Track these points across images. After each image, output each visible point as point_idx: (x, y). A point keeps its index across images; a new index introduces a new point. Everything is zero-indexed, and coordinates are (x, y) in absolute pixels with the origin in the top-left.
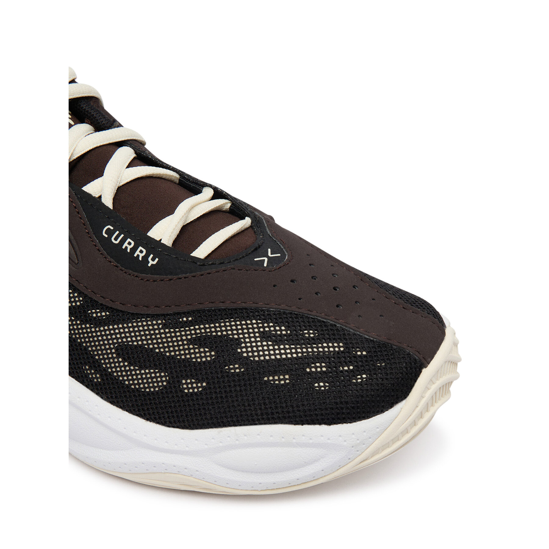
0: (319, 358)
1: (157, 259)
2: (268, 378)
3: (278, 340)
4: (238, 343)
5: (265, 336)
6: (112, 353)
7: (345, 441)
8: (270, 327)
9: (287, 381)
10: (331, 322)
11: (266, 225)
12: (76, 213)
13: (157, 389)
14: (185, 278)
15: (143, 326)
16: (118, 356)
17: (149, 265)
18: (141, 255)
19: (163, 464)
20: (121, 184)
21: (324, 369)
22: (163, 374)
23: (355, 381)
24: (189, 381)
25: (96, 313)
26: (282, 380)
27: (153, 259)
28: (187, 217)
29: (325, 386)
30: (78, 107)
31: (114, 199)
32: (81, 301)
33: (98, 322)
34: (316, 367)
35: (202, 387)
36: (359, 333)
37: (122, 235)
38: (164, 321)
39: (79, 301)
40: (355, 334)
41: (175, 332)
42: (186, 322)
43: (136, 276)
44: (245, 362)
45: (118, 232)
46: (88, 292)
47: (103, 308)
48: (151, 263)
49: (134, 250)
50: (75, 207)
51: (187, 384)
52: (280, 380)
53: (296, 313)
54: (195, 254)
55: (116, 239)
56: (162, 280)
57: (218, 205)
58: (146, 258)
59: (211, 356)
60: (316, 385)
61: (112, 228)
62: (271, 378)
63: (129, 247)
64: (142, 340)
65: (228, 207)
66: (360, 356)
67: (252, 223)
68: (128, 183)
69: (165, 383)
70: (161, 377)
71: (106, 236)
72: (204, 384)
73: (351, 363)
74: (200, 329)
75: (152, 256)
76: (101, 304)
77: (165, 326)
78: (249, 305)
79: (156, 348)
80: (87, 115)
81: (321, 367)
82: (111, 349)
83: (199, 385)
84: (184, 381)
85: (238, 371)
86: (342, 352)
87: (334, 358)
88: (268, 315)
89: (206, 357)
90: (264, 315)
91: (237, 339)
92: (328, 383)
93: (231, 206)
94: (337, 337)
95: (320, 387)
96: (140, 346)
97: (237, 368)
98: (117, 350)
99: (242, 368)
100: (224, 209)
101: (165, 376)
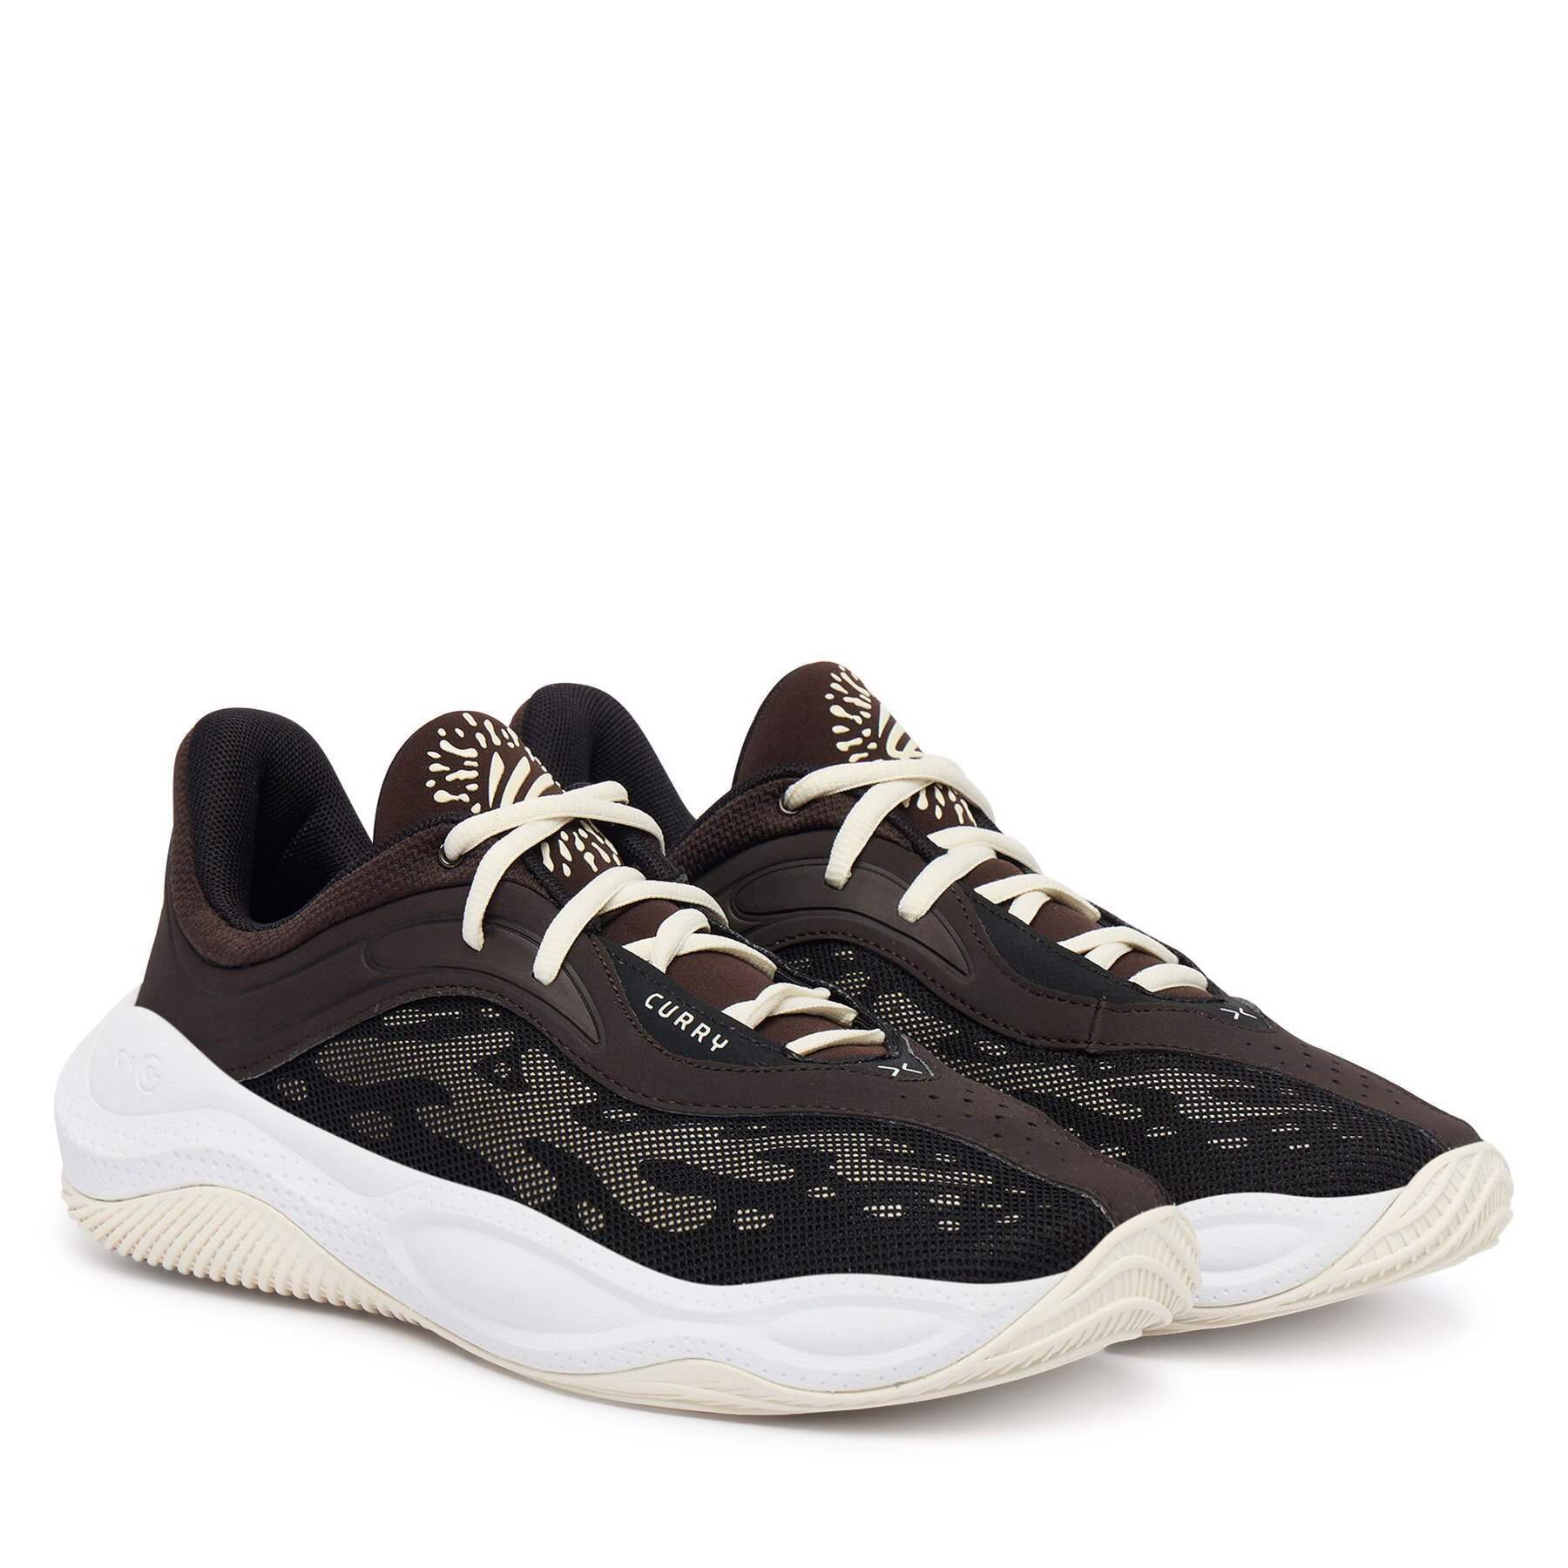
0: (952, 1189)
1: (726, 1042)
2: (870, 1208)
3: (892, 1159)
4: (832, 1158)
5: (873, 1153)
6: (631, 1173)
7: (973, 1304)
8: (885, 1143)
9: (899, 1214)
10: (980, 1149)
11: (908, 1045)
12: (606, 975)
13: (695, 1227)
14: (765, 1071)
15: (689, 1133)
16: (642, 1175)
17: (713, 1049)
18: (702, 1035)
19: (687, 1338)
20: (682, 952)
21: (957, 1203)
22: (708, 1202)
23: (1000, 1222)
24: (748, 1211)
25: (616, 1114)
26: (890, 1211)
27: (720, 1042)
28: (777, 1006)
29: (954, 1226)
30: (624, 844)
31: (668, 968)
32: (595, 1097)
33: (616, 1127)
34: (945, 1199)
35: (767, 1220)
36: (1020, 1168)
37: (677, 1007)
38: (722, 1128)
39: (592, 1097)
40: (1013, 1170)
41: (737, 1143)
42: (756, 1131)
43: (690, 1063)
44: (837, 1183)
45: (670, 1003)
46: (610, 1085)
47: (629, 1106)
48: (716, 1045)
49: (691, 1027)
50: (605, 968)
51: (744, 1216)
52: (887, 1211)
53: (927, 1130)
54: (791, 1046)
55: (665, 1012)
56: (730, 1070)
57: (825, 1006)
58: (708, 1040)
59: (788, 1174)
60: (942, 1223)
61: (661, 997)
62: (874, 1208)
63: (685, 1023)
64: (683, 1153)
65: (851, 1019)
66: (1015, 1195)
67: (885, 1040)
68: (692, 953)
69: (709, 1216)
70: (705, 1206)
71: (651, 1007)
72: (771, 1216)
73: (999, 1201)
74: (778, 1141)
75: (719, 1036)
76: (627, 1102)
77: (723, 1135)
78: (860, 1112)
79: (704, 1165)
80: (637, 858)
81: (953, 1200)
82: (631, 1166)
83: (763, 1217)
84: (740, 1212)
85: (825, 1195)
86: (990, 1186)
87: (975, 1191)
88: (885, 1129)
89: (780, 1175)
90: (878, 1129)
91: (830, 1154)
92: (958, 1221)
93: (855, 1018)
94: (985, 1167)
95: (946, 1226)
96: (680, 1162)
97: (825, 1192)
98: (641, 1166)
99: (832, 1192)
100: (843, 1021)
101: (712, 1205)
